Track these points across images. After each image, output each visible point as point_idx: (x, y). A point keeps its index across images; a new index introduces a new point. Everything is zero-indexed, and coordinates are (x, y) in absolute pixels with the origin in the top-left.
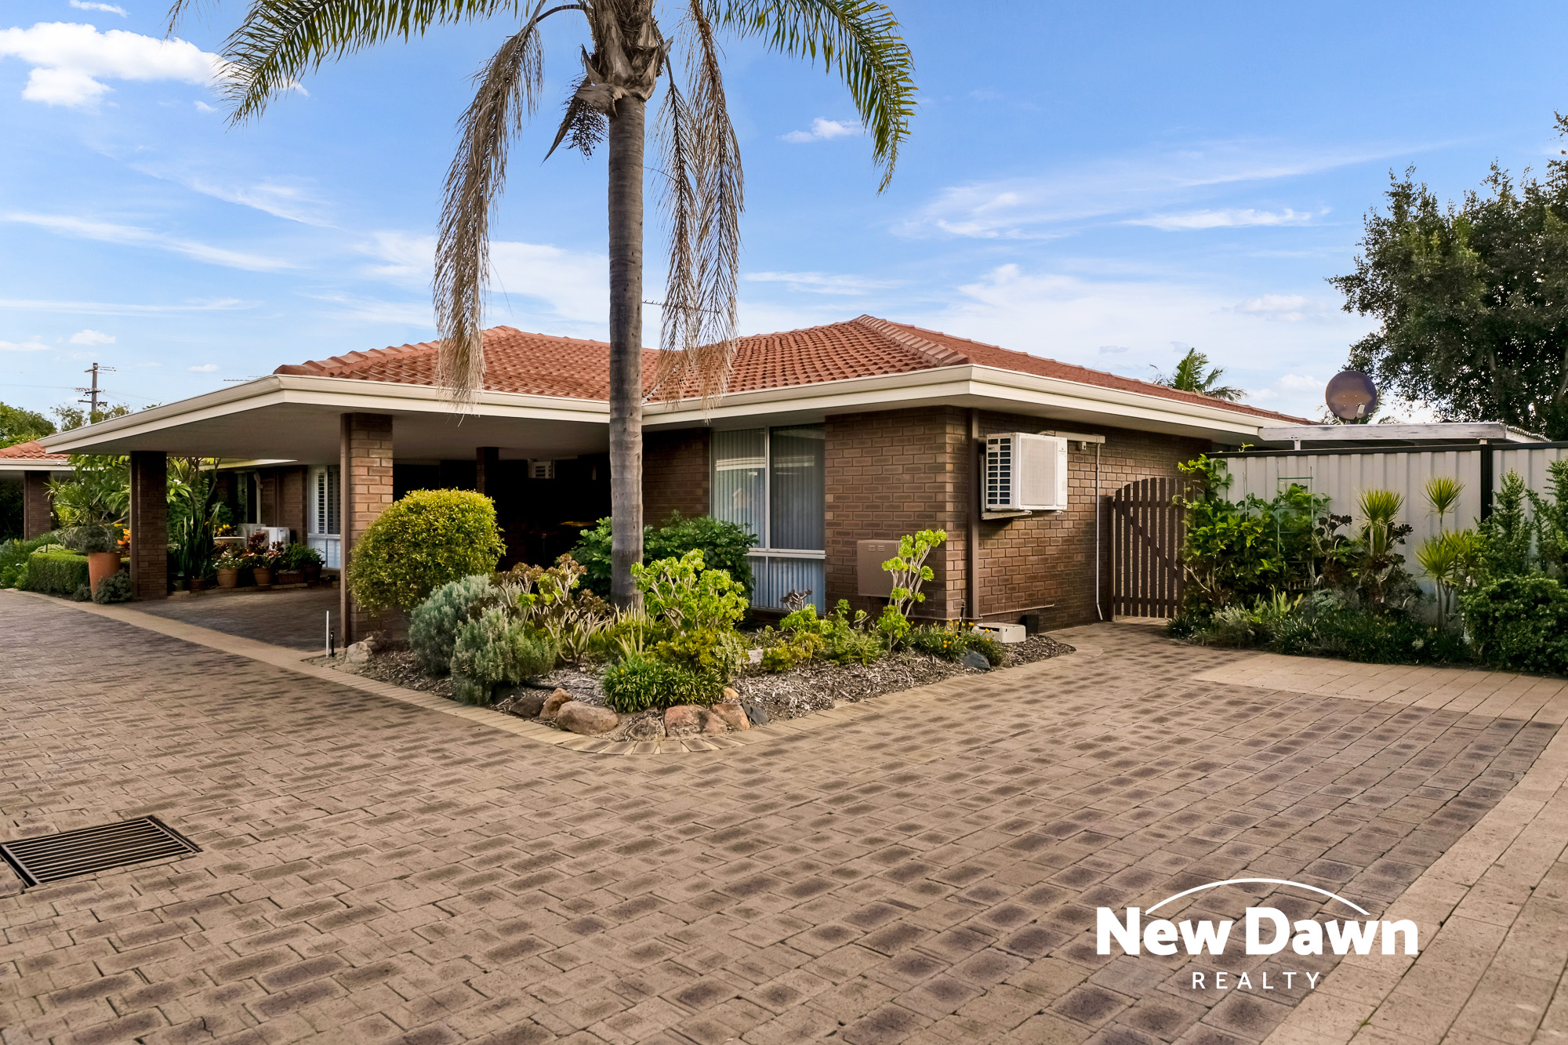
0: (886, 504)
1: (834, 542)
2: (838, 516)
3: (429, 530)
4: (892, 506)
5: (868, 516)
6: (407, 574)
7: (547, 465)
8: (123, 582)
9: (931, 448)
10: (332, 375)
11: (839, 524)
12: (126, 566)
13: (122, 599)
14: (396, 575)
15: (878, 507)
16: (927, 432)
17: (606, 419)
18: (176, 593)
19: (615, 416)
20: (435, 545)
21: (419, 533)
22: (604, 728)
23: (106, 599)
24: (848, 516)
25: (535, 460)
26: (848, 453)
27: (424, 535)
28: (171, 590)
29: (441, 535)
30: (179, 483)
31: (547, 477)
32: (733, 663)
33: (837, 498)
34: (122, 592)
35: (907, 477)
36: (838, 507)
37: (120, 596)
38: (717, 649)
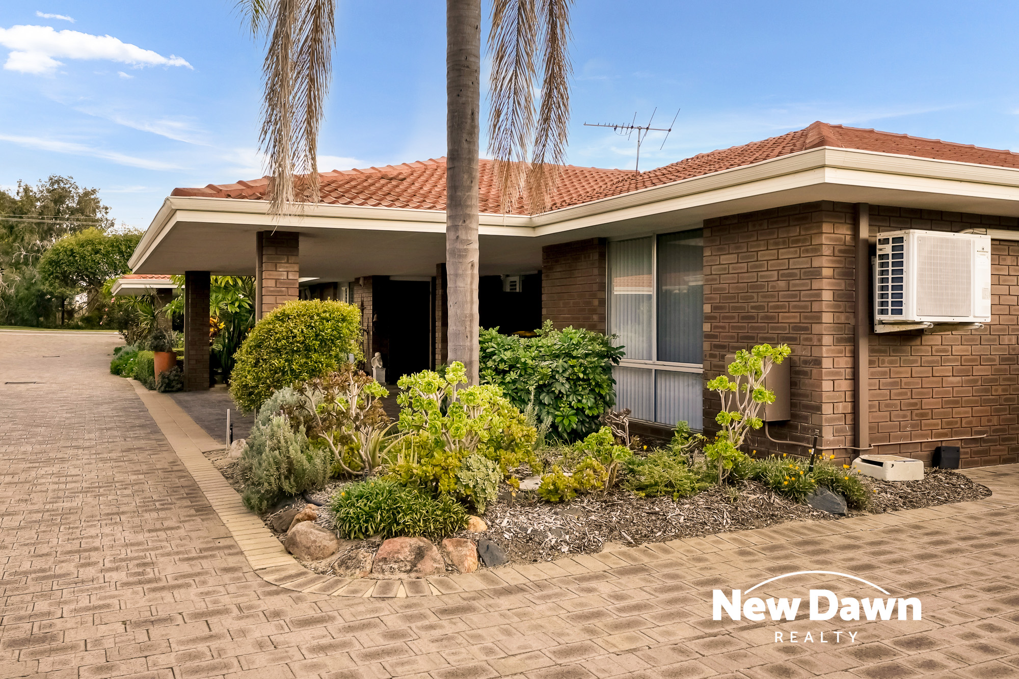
0: (761, 315)
1: (712, 356)
2: (716, 327)
3: (288, 338)
4: (767, 317)
5: (743, 328)
6: (267, 378)
7: (517, 279)
8: (176, 376)
9: (807, 251)
10: (229, 196)
11: (715, 337)
12: (180, 363)
13: (174, 389)
14: (259, 379)
15: (752, 318)
16: (803, 233)
17: (442, 229)
18: (216, 386)
19: (449, 224)
20: (293, 352)
21: (278, 340)
22: (320, 555)
23: (163, 388)
24: (723, 328)
25: (508, 276)
26: (725, 259)
27: (284, 342)
28: (212, 383)
29: (298, 342)
30: (242, 297)
31: (518, 290)
32: (484, 490)
33: (714, 308)
34: (174, 383)
35: (782, 284)
36: (715, 318)
37: (173, 387)
38: (463, 475)
